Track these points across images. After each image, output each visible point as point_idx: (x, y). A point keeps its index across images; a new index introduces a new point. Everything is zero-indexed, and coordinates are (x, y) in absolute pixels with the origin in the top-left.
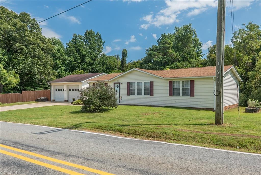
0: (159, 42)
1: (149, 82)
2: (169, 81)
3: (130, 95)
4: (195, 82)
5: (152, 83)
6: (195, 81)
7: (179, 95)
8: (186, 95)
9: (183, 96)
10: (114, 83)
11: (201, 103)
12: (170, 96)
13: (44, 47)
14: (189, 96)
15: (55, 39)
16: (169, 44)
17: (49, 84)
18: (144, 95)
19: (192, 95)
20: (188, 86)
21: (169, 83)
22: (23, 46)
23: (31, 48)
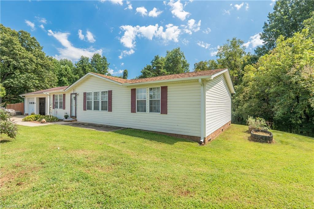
0: (153, 63)
1: (107, 91)
2: (131, 89)
3: (86, 110)
4: (168, 90)
5: (110, 93)
6: (168, 88)
7: (145, 111)
8: (155, 112)
9: (150, 113)
10: (71, 94)
11: (178, 126)
12: (132, 112)
13: (41, 62)
14: (159, 113)
15: (67, 61)
16: (161, 64)
17: (22, 96)
18: (102, 110)
19: (164, 111)
20: (158, 97)
21: (130, 92)
22: (10, 59)
23: (22, 62)
